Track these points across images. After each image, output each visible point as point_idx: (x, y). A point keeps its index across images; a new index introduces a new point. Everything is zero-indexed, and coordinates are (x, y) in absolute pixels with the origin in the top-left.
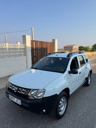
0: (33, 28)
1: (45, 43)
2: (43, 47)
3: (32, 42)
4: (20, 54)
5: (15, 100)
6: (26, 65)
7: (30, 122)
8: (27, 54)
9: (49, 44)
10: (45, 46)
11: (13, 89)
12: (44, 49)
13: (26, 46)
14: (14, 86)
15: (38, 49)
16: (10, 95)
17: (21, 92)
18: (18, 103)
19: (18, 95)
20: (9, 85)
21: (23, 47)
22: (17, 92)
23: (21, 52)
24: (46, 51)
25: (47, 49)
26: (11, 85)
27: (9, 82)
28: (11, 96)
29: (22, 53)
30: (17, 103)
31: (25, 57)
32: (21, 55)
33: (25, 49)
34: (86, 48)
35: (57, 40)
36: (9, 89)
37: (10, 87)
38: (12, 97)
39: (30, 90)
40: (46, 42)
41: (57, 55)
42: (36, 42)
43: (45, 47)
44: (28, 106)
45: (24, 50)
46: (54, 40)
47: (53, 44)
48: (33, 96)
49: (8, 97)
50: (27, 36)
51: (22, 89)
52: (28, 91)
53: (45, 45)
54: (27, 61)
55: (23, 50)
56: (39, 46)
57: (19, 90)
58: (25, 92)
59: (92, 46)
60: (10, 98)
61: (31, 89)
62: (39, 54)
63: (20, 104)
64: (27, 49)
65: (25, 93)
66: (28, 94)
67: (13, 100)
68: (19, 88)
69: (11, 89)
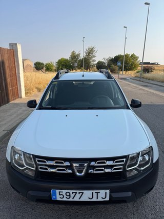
5: (87, 195)
11: (68, 171)
14: (67, 164)
16: (58, 191)
18: (100, 200)
20: (38, 164)
22: (87, 174)
24: (2, 68)
26: (52, 163)
28: (67, 191)
30: (94, 199)
38: (73, 191)
39: (126, 157)
43: (1, 59)
48: (135, 168)
51: (105, 163)
52: (123, 161)
53: (0, 55)
58: (116, 166)
59: (56, 63)
60: (59, 197)
61: (129, 155)
65: (115, 169)
66: (124, 169)
67: (77, 199)
68: (90, 164)
69: (57, 172)
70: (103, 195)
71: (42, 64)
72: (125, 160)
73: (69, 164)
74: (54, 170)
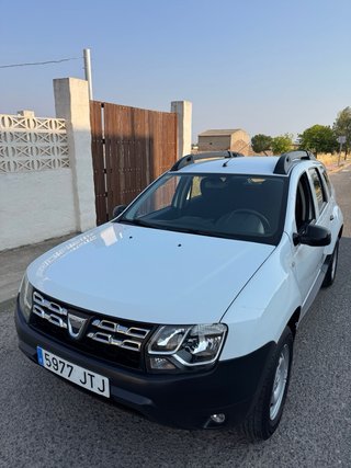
0: (88, 51)
1: (147, 114)
2: (138, 131)
3: (96, 107)
4: (47, 157)
5: (77, 374)
6: (72, 207)
7: (144, 462)
8: (75, 161)
9: (160, 119)
10: (143, 130)
11: (62, 324)
12: (143, 140)
13: (68, 126)
14: (62, 311)
15: (119, 138)
16: (44, 351)
17: (106, 338)
18: (95, 390)
19: (87, 350)
20: (34, 303)
21: (58, 131)
22: (84, 338)
23: (50, 151)
24: (147, 148)
25: (151, 140)
26: (48, 304)
27: (35, 290)
28: (51, 356)
29: (52, 157)
30: (88, 386)
31: (68, 170)
32: (51, 164)
33: (67, 138)
34: (280, 143)
35: (191, 105)
36: (36, 321)
37: (43, 315)
38: (59, 359)
39: (153, 327)
40: (149, 111)
41: (225, 165)
42: (110, 109)
43: (147, 133)
44: (149, 402)
45: (64, 144)
46: (178, 106)
47: (174, 119)
48: (170, 356)
49: (35, 358)
50: (76, 80)
51: (113, 326)
52: (144, 333)
53: (147, 125)
54: (75, 190)
55: (59, 144)
56: (122, 128)
57: (96, 329)
58: (130, 338)
59: (300, 136)
60: (45, 363)
61: (158, 326)
62: (122, 161)
63: (106, 394)
64: (76, 137)
65: (127, 344)
66: (144, 348)
67: (65, 375)
68: (92, 320)
69: (51, 321)
70: (99, 384)
71: (268, 139)
72: (148, 331)
73: (65, 313)
74: (47, 317)
